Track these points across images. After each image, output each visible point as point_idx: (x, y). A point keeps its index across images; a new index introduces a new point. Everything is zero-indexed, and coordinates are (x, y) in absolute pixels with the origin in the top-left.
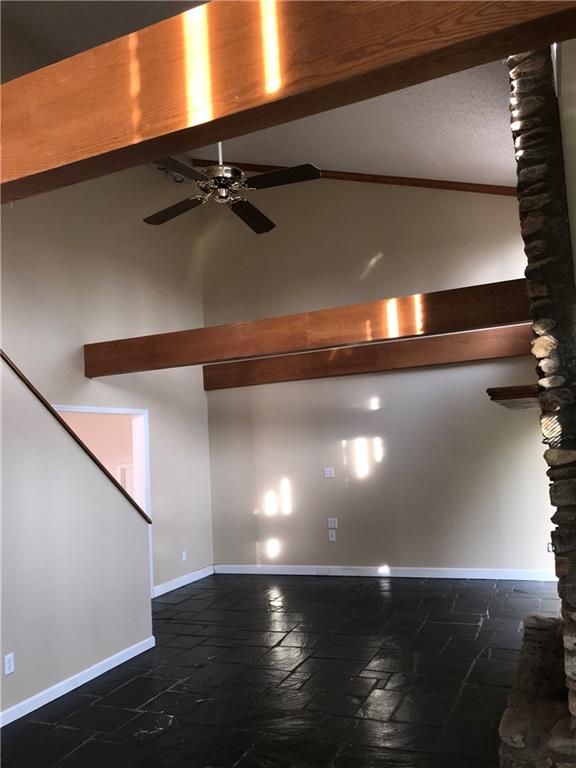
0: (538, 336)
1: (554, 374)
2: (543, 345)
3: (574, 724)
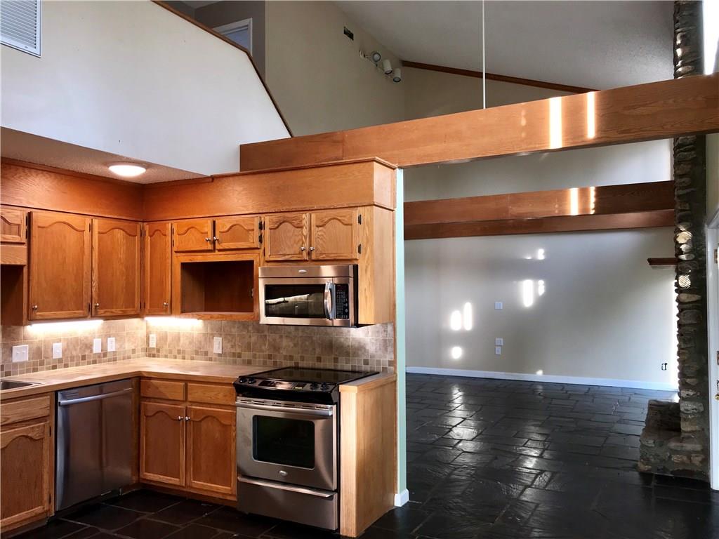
0: (681, 231)
1: (689, 253)
2: (684, 237)
3: (683, 435)
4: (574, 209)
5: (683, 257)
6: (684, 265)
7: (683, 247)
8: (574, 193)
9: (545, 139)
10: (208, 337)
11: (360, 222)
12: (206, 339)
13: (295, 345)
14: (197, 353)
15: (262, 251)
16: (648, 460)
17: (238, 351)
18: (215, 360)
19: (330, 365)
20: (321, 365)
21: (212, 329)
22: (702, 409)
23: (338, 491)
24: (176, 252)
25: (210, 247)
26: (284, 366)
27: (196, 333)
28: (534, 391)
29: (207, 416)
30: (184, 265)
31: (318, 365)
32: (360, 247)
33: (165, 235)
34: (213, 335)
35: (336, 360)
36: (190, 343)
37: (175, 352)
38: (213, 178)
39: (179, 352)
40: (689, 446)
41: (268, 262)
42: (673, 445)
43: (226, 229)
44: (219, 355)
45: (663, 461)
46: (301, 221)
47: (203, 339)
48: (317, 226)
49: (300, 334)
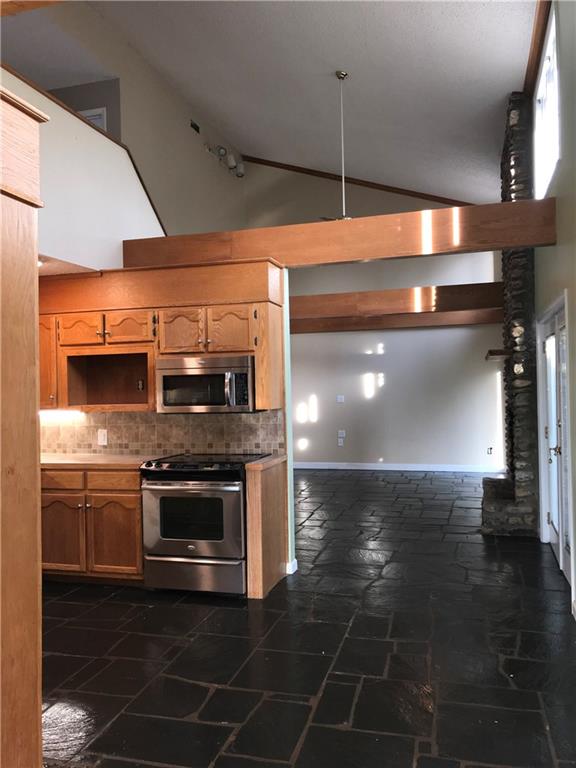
0: (516, 326)
1: (522, 345)
2: (518, 331)
3: (518, 500)
4: (417, 306)
5: (518, 348)
6: (519, 355)
7: (517, 340)
8: (417, 292)
9: (418, 246)
10: (92, 430)
11: (256, 317)
12: (89, 433)
13: (186, 434)
14: (79, 446)
15: (156, 343)
16: (490, 523)
17: (125, 441)
18: (100, 452)
19: (222, 450)
20: (213, 451)
21: (95, 421)
22: (532, 477)
23: (245, 558)
24: (62, 346)
25: (100, 340)
26: (174, 454)
27: (77, 426)
28: (377, 479)
29: (111, 503)
30: (70, 359)
31: (209, 451)
32: (256, 339)
33: (49, 329)
34: (97, 428)
35: (228, 446)
36: (72, 437)
37: (56, 447)
38: (102, 273)
39: (59, 446)
40: (522, 509)
41: (162, 354)
42: (510, 509)
43: (118, 322)
44: (105, 447)
45: (502, 523)
46: (197, 315)
47: (86, 432)
48: (214, 320)
49: (191, 423)
